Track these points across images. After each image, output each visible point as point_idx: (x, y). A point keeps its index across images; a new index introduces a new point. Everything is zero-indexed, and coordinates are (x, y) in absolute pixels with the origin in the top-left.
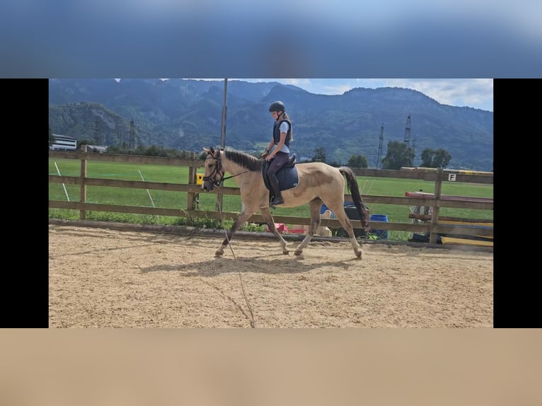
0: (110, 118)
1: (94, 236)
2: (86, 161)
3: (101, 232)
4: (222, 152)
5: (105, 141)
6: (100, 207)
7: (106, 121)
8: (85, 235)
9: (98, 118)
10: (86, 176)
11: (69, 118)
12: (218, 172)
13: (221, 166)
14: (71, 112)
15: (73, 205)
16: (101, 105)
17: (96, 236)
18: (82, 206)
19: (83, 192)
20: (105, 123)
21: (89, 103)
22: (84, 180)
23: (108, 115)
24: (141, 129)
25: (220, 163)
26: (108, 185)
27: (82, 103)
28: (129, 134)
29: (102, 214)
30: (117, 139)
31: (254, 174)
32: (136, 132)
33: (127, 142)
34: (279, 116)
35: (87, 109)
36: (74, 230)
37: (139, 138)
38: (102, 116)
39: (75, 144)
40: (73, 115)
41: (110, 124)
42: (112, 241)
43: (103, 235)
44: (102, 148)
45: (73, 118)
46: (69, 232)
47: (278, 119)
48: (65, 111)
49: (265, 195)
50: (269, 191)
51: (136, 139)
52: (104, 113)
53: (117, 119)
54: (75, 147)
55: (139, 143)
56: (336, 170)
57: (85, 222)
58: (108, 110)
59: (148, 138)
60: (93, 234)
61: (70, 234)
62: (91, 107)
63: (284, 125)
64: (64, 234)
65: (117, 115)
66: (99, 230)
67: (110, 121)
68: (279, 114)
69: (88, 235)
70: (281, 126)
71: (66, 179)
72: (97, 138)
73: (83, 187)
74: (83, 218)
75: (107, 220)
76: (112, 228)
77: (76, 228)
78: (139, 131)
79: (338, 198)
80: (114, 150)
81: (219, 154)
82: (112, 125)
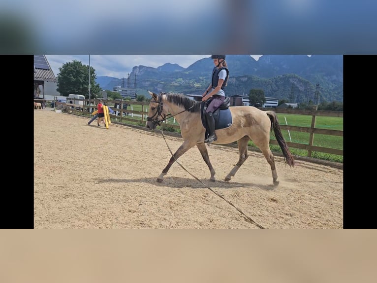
0: (301, 84)
1: (319, 170)
2: (316, 117)
3: (324, 168)
4: (164, 97)
5: (296, 99)
6: (323, 150)
7: (298, 86)
8: (313, 168)
9: (293, 84)
10: (315, 127)
11: (275, 86)
12: (159, 114)
13: (162, 109)
14: (276, 82)
15: (304, 147)
16: (296, 75)
17: (321, 171)
18: (310, 148)
19: (311, 138)
20: (298, 88)
21: (288, 75)
22: (313, 130)
23: (300, 81)
24: (323, 90)
25: (162, 107)
26: (331, 134)
27: (283, 76)
28: (314, 94)
29: (323, 154)
30: (305, 98)
31: (194, 115)
32: (320, 92)
33: (312, 100)
34: (219, 63)
35: (287, 79)
36: (304, 164)
37: (321, 96)
38: (296, 82)
39: (277, 102)
40: (277, 83)
41: (301, 87)
42: (335, 176)
43: (326, 170)
44: (295, 105)
45: (277, 86)
46: (302, 164)
47: (218, 66)
48: (273, 82)
49: (201, 133)
50: (205, 129)
51: (319, 97)
52: (297, 80)
53: (306, 84)
54: (277, 105)
55: (321, 100)
56: (265, 113)
57: (312, 159)
58: (301, 78)
59: (328, 96)
60: (318, 168)
61: (303, 167)
62: (289, 77)
63: (222, 73)
64: (299, 166)
65: (306, 81)
66: (322, 166)
67: (301, 86)
68: (220, 61)
69: (316, 169)
70: (220, 72)
71: (301, 128)
72: (291, 98)
73: (312, 134)
74: (309, 156)
75: (328, 159)
76: (332, 166)
77: (306, 163)
78: (322, 91)
79: (265, 138)
80: (303, 105)
81: (161, 99)
82: (302, 88)
